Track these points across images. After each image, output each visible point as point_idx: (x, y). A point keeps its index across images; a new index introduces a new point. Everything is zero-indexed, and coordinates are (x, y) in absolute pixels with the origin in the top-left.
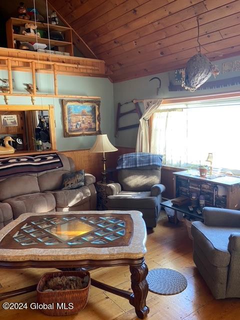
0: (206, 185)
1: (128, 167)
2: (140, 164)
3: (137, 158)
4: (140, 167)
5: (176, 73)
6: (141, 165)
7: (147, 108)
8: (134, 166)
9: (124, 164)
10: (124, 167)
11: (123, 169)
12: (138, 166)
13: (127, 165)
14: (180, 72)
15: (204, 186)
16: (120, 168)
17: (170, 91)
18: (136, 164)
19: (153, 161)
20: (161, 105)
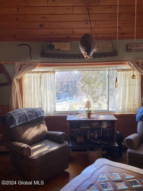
0: (95, 124)
1: (20, 123)
2: (30, 118)
3: (26, 113)
4: (31, 120)
5: (49, 44)
6: (32, 119)
7: (20, 70)
8: (26, 121)
9: (17, 121)
10: (17, 124)
11: (16, 126)
12: (29, 120)
13: (19, 122)
14: (53, 44)
15: (94, 124)
16: (14, 126)
17: (42, 57)
18: (27, 119)
19: (40, 114)
20: (37, 67)
